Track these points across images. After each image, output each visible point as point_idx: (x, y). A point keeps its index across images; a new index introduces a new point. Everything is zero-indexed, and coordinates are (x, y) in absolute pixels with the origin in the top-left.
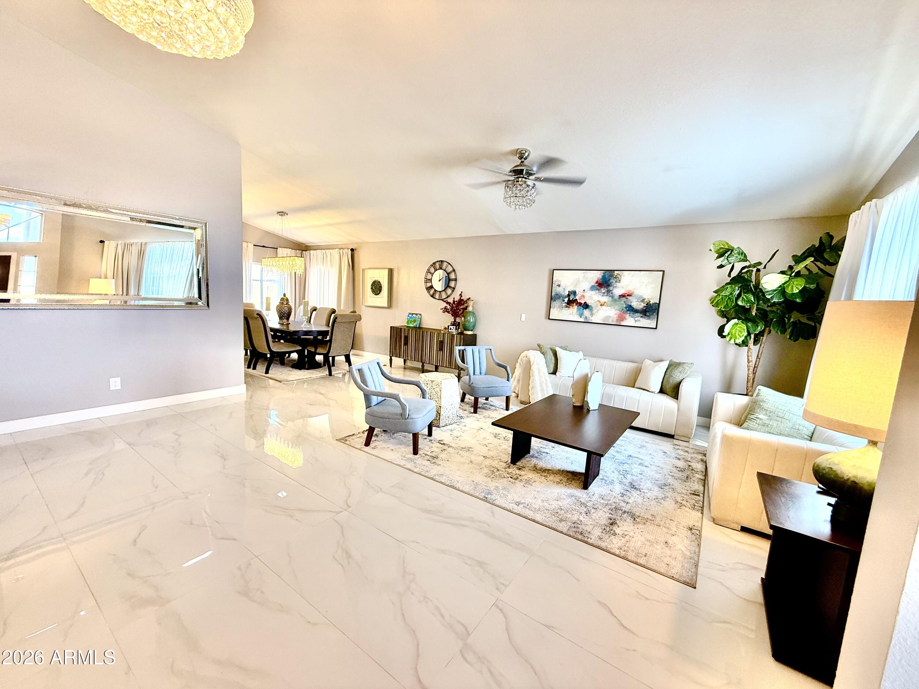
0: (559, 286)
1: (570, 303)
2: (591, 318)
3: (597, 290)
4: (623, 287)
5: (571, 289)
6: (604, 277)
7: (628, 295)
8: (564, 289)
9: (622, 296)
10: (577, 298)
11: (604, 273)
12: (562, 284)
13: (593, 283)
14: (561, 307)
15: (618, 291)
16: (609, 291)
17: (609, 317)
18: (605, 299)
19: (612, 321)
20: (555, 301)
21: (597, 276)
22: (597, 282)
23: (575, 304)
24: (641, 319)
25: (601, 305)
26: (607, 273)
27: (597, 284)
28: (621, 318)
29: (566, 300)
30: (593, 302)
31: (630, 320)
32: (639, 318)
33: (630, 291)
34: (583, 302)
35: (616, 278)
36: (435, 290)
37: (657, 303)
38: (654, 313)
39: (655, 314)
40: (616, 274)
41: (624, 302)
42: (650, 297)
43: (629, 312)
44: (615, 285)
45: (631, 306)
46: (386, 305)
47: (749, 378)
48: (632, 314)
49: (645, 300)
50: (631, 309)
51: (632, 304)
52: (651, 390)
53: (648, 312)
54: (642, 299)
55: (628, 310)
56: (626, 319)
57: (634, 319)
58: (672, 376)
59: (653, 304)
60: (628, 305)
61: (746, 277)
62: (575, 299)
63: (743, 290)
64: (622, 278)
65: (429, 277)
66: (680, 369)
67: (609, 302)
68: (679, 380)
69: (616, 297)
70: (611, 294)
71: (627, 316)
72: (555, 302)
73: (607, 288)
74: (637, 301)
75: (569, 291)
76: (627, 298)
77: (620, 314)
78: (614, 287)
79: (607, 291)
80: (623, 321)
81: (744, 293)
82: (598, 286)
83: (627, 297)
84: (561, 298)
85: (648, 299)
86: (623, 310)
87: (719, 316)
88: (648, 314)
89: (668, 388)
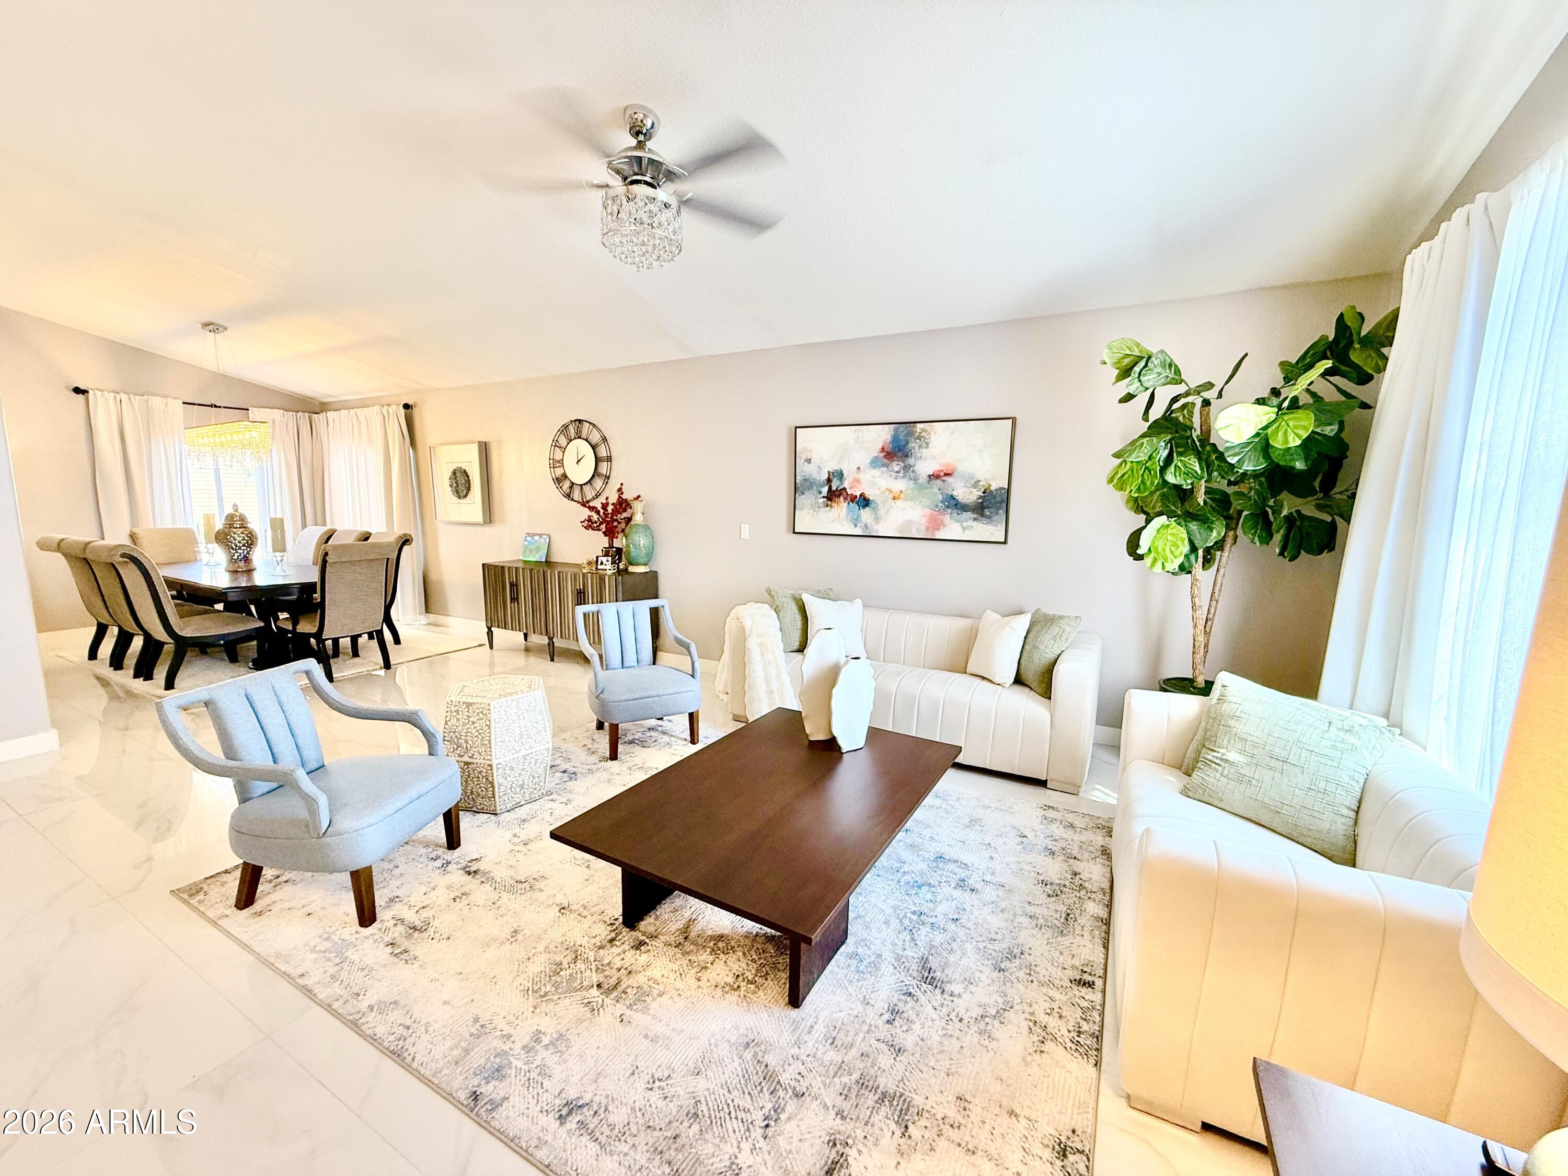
0: (809, 461)
1: (833, 496)
2: (875, 527)
3: (884, 465)
4: (934, 458)
5: (833, 466)
6: (895, 438)
7: (946, 475)
8: (819, 467)
9: (934, 477)
10: (846, 485)
11: (896, 430)
12: (814, 457)
13: (875, 452)
14: (815, 507)
15: (925, 465)
16: (907, 468)
17: (909, 523)
18: (900, 485)
19: (918, 530)
20: (803, 493)
21: (883, 435)
22: (883, 450)
23: (842, 498)
24: (975, 524)
25: (894, 498)
26: (902, 427)
27: (883, 454)
28: (936, 524)
29: (825, 490)
30: (878, 492)
31: (953, 527)
32: (971, 523)
33: (948, 465)
34: (858, 494)
35: (919, 438)
36: (573, 483)
37: (1003, 489)
38: (998, 509)
39: (1001, 511)
40: (919, 430)
41: (939, 490)
42: (989, 477)
43: (949, 511)
44: (919, 455)
45: (952, 497)
46: (480, 519)
47: (1197, 644)
48: (955, 515)
49: (981, 483)
50: (954, 504)
51: (955, 493)
52: (997, 680)
53: (988, 508)
54: (973, 482)
55: (948, 507)
56: (944, 526)
57: (961, 525)
58: (1038, 648)
59: (996, 490)
60: (947, 495)
61: (1181, 418)
62: (842, 487)
63: (1176, 447)
64: (933, 438)
65: (558, 456)
66: (1055, 630)
67: (909, 491)
68: (1051, 656)
69: (923, 478)
70: (912, 474)
71: (947, 519)
72: (803, 496)
73: (903, 462)
74: (965, 487)
75: (829, 472)
76: (944, 481)
77: (931, 516)
78: (916, 459)
79: (905, 467)
80: (938, 529)
81: (1180, 454)
82: (885, 457)
83: (944, 478)
84: (815, 488)
85: (985, 479)
86: (937, 506)
87: (1131, 509)
88: (987, 512)
89: (1030, 675)
